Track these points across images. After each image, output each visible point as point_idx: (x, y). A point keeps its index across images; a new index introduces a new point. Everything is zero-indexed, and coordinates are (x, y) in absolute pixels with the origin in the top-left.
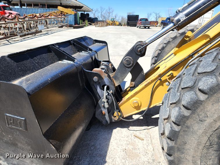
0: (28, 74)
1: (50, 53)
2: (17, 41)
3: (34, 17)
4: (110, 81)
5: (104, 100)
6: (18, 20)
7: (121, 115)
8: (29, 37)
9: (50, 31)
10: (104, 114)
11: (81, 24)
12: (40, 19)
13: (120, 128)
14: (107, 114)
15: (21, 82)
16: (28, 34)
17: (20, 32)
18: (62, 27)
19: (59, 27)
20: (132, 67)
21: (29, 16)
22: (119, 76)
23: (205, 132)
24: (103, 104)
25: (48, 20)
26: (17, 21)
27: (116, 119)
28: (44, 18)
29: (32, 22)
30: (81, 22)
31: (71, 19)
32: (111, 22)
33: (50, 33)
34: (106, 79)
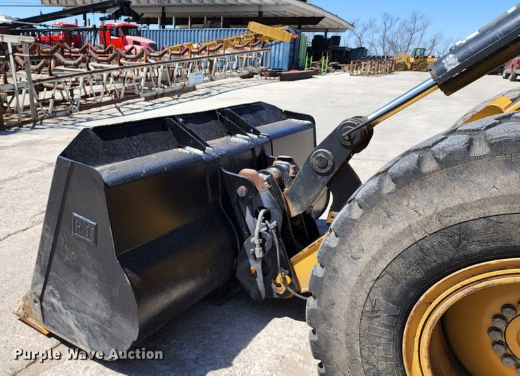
0: (117, 161)
1: (164, 132)
2: (137, 109)
3: (183, 54)
4: (273, 200)
5: (255, 239)
6: (147, 61)
7: (291, 283)
8: (162, 103)
9: (216, 88)
10: (253, 272)
11: (308, 67)
12: (196, 56)
13: (292, 320)
14: (260, 275)
15: (102, 170)
16: (163, 95)
17: (147, 88)
18: (250, 76)
19: (243, 77)
20: (331, 175)
21: (172, 49)
22: (300, 193)
23: (361, 282)
24: (252, 250)
25: (215, 59)
26: (144, 63)
27: (282, 290)
28: (206, 55)
29: (177, 64)
30: (309, 62)
31: (280, 54)
32: (412, 60)
33: (215, 92)
34: (264, 193)
